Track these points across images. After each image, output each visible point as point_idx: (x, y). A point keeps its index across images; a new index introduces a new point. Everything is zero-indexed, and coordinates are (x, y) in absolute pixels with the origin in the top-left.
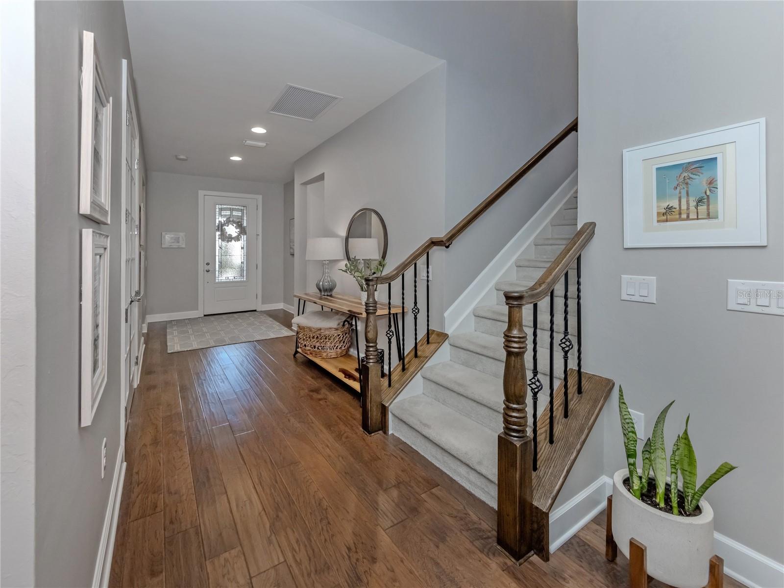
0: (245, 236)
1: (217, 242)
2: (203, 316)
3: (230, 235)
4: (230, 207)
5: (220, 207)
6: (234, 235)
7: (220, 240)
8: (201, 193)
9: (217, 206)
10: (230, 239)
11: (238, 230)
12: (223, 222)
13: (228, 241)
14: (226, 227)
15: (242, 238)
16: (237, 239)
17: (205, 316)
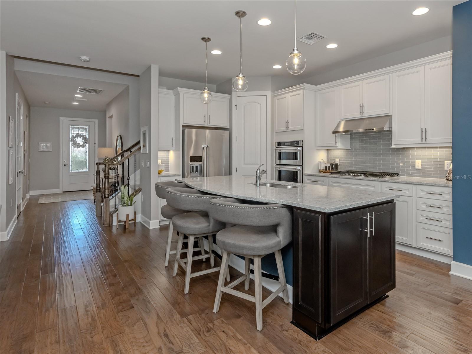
0: (88, 144)
1: (71, 148)
2: (62, 192)
3: (79, 144)
4: (78, 126)
5: (72, 126)
6: (81, 143)
7: (72, 147)
8: (61, 119)
9: (71, 126)
10: (78, 146)
11: (84, 141)
12: (74, 135)
13: (78, 148)
14: (76, 139)
15: (86, 145)
16: (83, 146)
17: (63, 192)
